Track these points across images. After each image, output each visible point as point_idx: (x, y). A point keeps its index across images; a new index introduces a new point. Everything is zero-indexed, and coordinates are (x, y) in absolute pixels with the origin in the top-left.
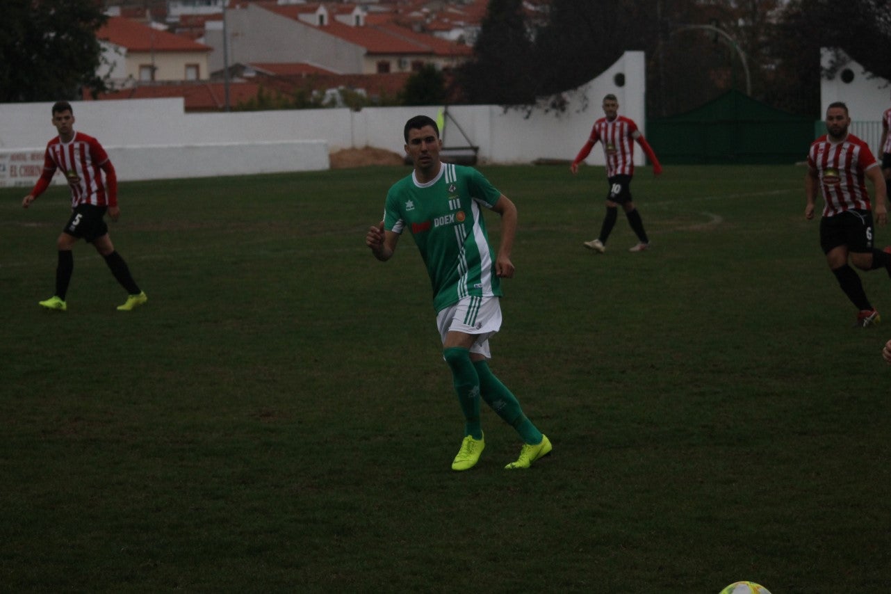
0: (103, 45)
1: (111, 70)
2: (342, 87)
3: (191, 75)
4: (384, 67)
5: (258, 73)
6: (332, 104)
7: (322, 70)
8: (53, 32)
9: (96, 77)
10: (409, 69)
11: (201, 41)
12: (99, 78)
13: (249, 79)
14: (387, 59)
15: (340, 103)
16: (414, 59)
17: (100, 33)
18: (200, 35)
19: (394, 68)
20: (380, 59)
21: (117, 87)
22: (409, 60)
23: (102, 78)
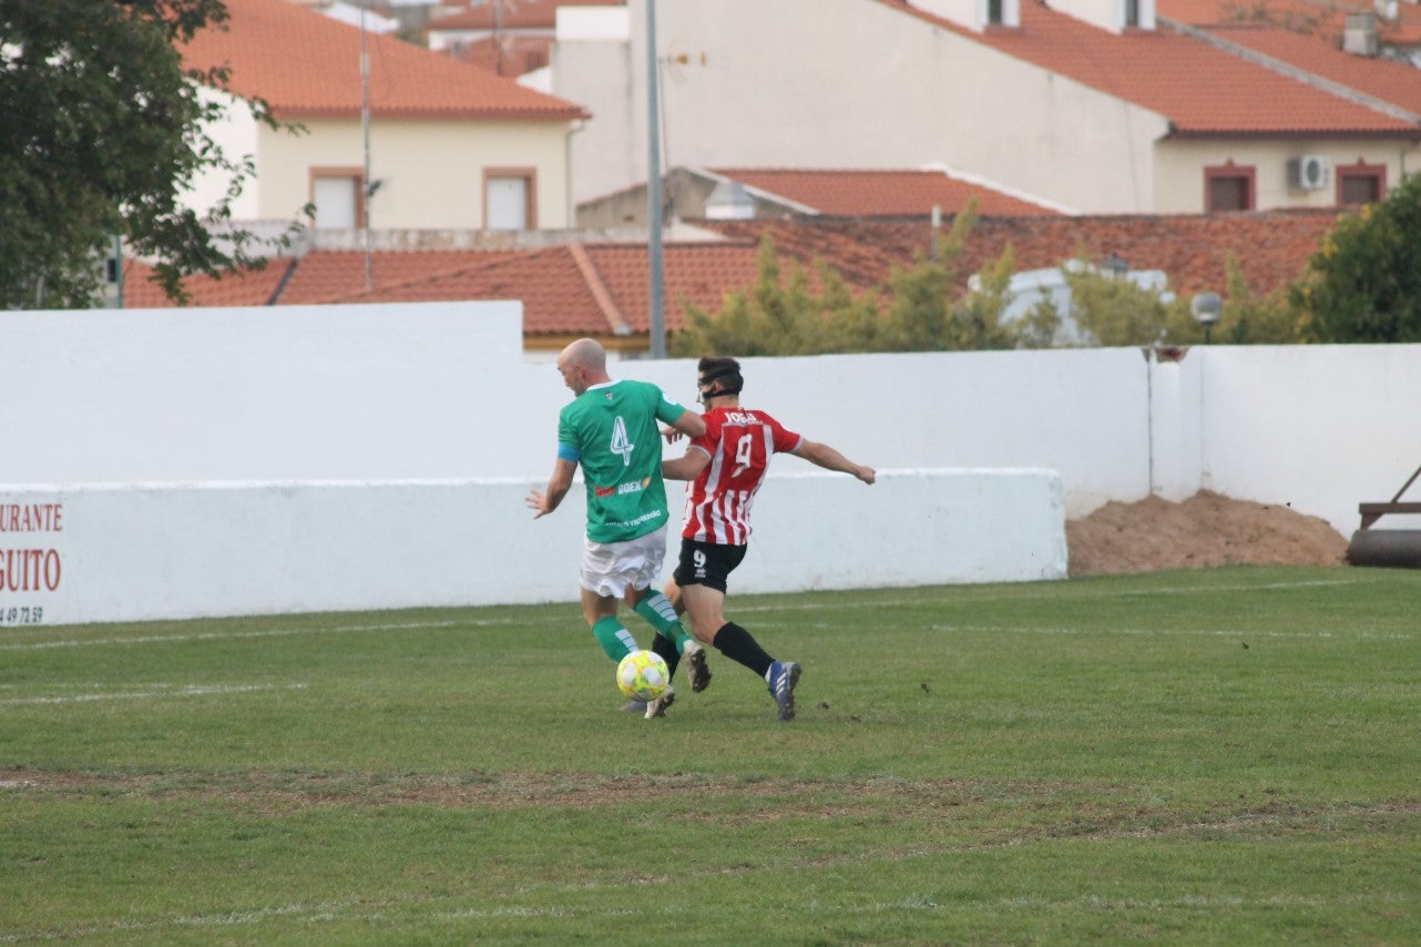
0: (205, 95)
1: (236, 188)
2: (1073, 265)
3: (506, 210)
4: (1232, 189)
5: (763, 204)
6: (1042, 330)
7: (994, 196)
8: (15, 42)
9: (178, 209)
10: (1325, 195)
11: (540, 82)
12: (189, 216)
13: (728, 227)
14: (1242, 157)
15: (1069, 327)
16: (1348, 157)
17: (195, 51)
18: (536, 60)
19: (1270, 194)
20: (1218, 157)
21: (253, 251)
22: (1329, 160)
23: (201, 214)
